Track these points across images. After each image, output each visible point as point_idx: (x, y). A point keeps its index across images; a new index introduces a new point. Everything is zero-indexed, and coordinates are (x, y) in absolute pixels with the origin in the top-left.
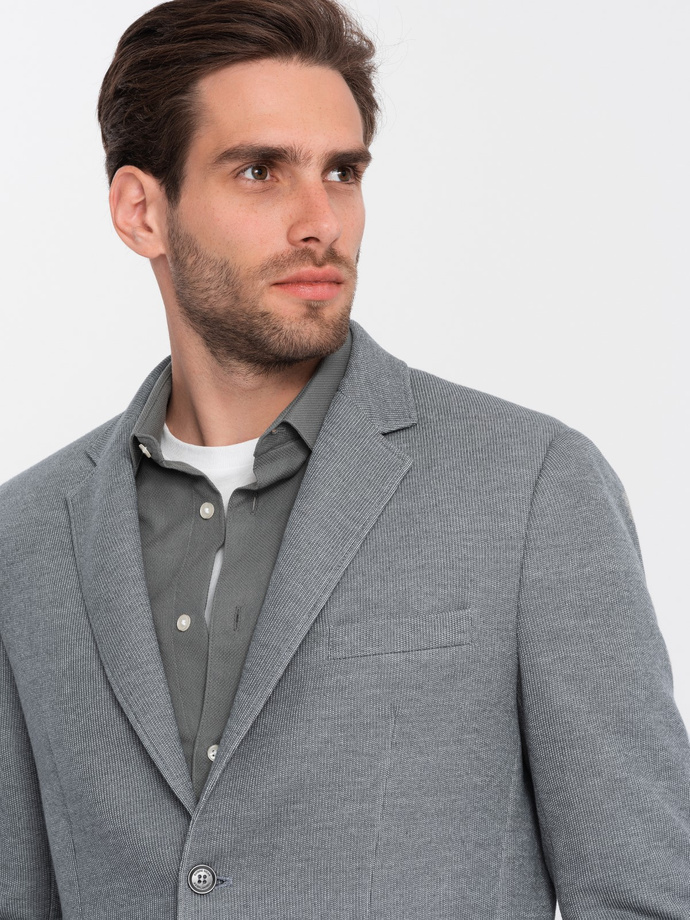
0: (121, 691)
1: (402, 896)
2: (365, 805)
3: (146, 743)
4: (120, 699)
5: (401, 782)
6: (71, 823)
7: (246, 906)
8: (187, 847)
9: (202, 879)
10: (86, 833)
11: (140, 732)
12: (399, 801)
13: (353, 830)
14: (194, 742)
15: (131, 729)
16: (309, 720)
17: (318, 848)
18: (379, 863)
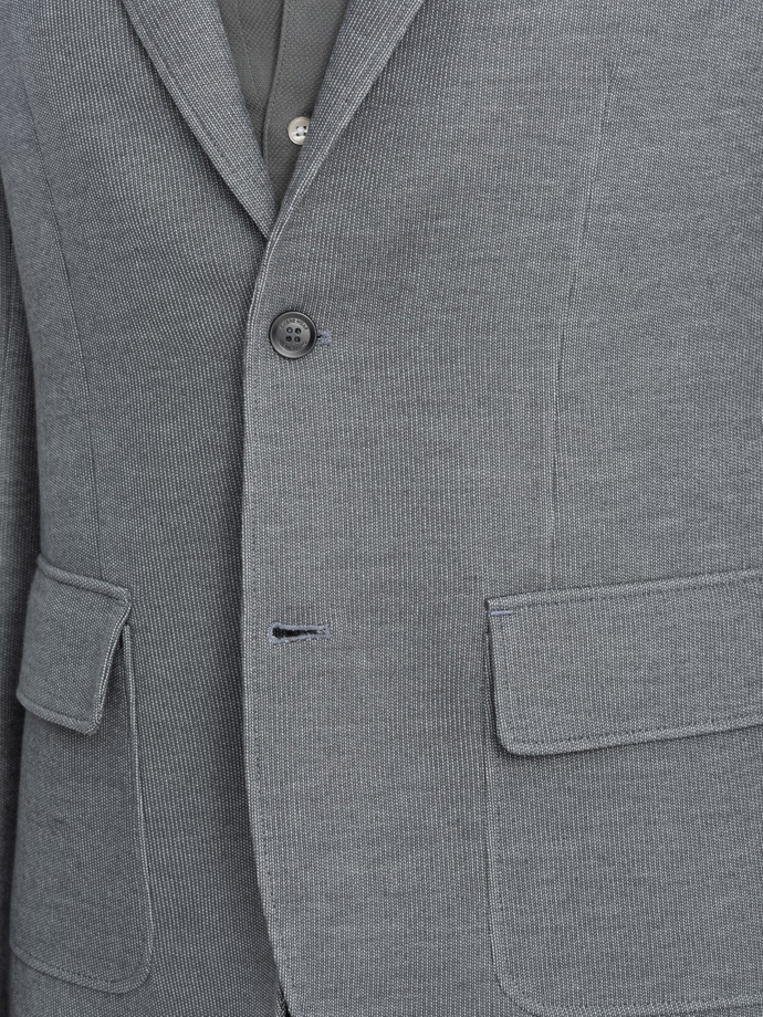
0: (142, 21)
1: (609, 369)
2: (557, 225)
3: (186, 112)
4: (141, 32)
5: (616, 187)
6: (60, 229)
7: (356, 380)
8: (261, 284)
9: (294, 335)
10: (87, 248)
11: (175, 92)
12: (611, 219)
13: (532, 264)
14: (265, 110)
15: (159, 83)
16: (467, 83)
17: (476, 292)
18: (573, 319)
